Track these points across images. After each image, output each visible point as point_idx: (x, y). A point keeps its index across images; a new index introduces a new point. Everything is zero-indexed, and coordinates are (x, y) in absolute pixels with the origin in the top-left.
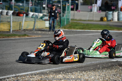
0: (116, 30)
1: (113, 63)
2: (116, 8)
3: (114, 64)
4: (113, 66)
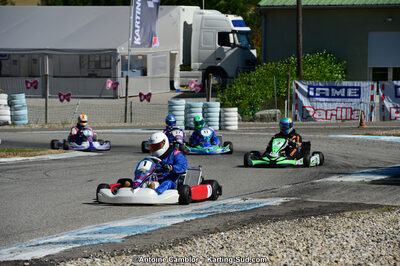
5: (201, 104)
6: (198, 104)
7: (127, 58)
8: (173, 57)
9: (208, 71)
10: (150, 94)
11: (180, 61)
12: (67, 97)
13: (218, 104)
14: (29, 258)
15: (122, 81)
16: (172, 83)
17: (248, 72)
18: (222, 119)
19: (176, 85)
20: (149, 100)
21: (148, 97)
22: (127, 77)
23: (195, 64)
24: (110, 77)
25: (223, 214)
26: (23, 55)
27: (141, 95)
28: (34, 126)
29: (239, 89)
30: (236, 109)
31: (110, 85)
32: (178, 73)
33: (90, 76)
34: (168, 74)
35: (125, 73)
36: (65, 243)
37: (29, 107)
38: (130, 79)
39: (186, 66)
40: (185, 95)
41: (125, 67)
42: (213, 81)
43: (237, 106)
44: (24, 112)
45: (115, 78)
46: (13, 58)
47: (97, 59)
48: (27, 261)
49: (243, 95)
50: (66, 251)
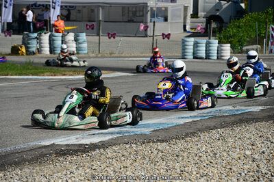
0: (48, 74)
1: (43, 150)
2: (46, 25)
3: (47, 153)
4: (45, 155)
5: (205, 41)
6: (203, 41)
7: (154, 9)
8: (186, 8)
9: (210, 19)
10: (169, 34)
11: (190, 11)
12: (114, 36)
13: (217, 41)
14: (88, 143)
15: (150, 25)
16: (185, 27)
17: (238, 19)
18: (219, 51)
19: (188, 28)
20: (169, 38)
21: (168, 36)
22: (154, 22)
23: (201, 14)
24: (142, 22)
25: (220, 117)
26: (85, 7)
27: (163, 34)
28: (91, 55)
29: (232, 31)
30: (229, 45)
31: (142, 28)
32: (189, 20)
33: (129, 21)
34: (182, 20)
35: (153, 20)
36: (112, 133)
37: (88, 42)
38: (156, 24)
39: (195, 15)
40: (194, 35)
41: (153, 16)
42: (214, 25)
43: (229, 43)
44: (85, 45)
45: (146, 23)
46: (77, 8)
47: (134, 9)
48: (87, 145)
49: (234, 35)
50: (112, 139)
